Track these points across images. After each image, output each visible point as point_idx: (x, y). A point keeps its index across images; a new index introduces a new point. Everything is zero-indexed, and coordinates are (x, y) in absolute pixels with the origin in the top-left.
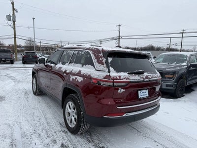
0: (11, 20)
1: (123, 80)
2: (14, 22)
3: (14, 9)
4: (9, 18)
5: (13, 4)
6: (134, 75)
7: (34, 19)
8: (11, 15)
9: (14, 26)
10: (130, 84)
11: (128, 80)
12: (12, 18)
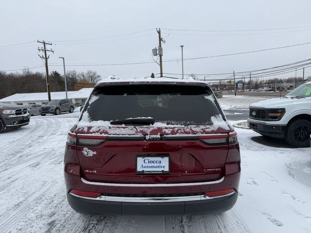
0: (156, 55)
1: (93, 135)
2: (161, 56)
3: (160, 39)
4: (155, 52)
5: (159, 33)
6: (123, 125)
7: (182, 46)
8: (157, 48)
9: (161, 61)
10: (108, 143)
11: (103, 135)
12: (158, 52)
